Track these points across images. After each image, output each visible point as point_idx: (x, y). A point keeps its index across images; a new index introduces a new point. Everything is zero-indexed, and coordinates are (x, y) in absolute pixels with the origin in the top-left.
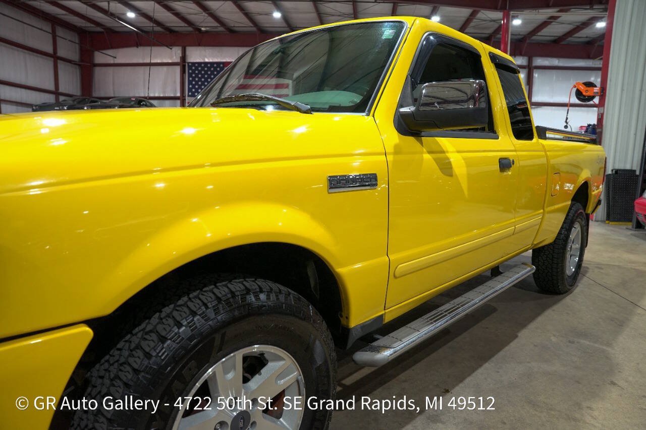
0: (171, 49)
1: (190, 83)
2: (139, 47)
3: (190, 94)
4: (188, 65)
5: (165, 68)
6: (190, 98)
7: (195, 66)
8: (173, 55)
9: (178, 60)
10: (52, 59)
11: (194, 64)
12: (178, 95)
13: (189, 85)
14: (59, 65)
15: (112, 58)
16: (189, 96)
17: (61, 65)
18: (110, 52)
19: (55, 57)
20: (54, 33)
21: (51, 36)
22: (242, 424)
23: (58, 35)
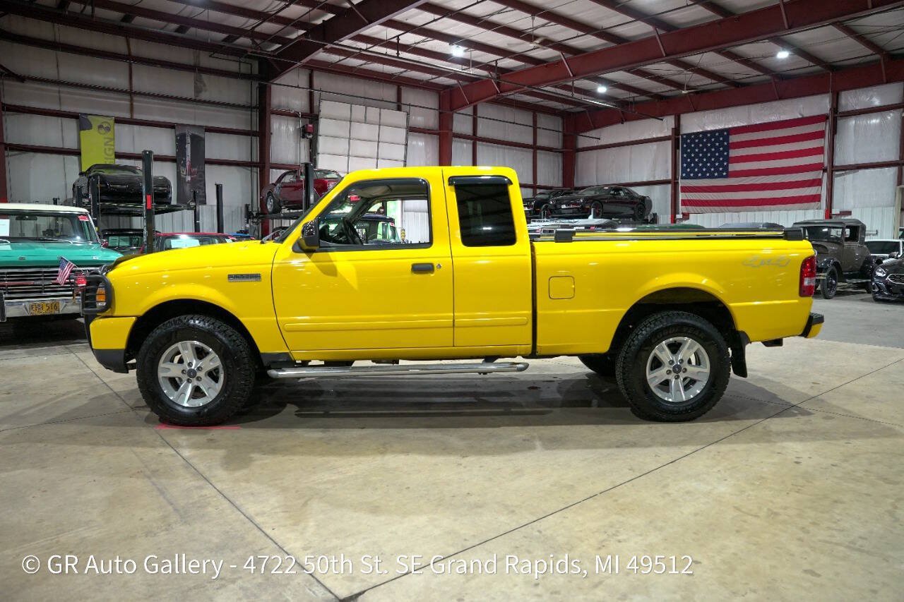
0: (662, 120)
1: (684, 160)
2: (625, 123)
3: (684, 175)
4: (682, 137)
5: (654, 146)
6: (684, 181)
7: (690, 139)
8: (664, 127)
9: (669, 133)
10: (532, 150)
11: (689, 135)
12: (670, 177)
13: (682, 164)
14: (538, 155)
15: (595, 140)
16: (682, 178)
17: (540, 155)
18: (593, 133)
19: (535, 148)
20: (535, 122)
21: (531, 129)
22: (192, 374)
23: (538, 126)
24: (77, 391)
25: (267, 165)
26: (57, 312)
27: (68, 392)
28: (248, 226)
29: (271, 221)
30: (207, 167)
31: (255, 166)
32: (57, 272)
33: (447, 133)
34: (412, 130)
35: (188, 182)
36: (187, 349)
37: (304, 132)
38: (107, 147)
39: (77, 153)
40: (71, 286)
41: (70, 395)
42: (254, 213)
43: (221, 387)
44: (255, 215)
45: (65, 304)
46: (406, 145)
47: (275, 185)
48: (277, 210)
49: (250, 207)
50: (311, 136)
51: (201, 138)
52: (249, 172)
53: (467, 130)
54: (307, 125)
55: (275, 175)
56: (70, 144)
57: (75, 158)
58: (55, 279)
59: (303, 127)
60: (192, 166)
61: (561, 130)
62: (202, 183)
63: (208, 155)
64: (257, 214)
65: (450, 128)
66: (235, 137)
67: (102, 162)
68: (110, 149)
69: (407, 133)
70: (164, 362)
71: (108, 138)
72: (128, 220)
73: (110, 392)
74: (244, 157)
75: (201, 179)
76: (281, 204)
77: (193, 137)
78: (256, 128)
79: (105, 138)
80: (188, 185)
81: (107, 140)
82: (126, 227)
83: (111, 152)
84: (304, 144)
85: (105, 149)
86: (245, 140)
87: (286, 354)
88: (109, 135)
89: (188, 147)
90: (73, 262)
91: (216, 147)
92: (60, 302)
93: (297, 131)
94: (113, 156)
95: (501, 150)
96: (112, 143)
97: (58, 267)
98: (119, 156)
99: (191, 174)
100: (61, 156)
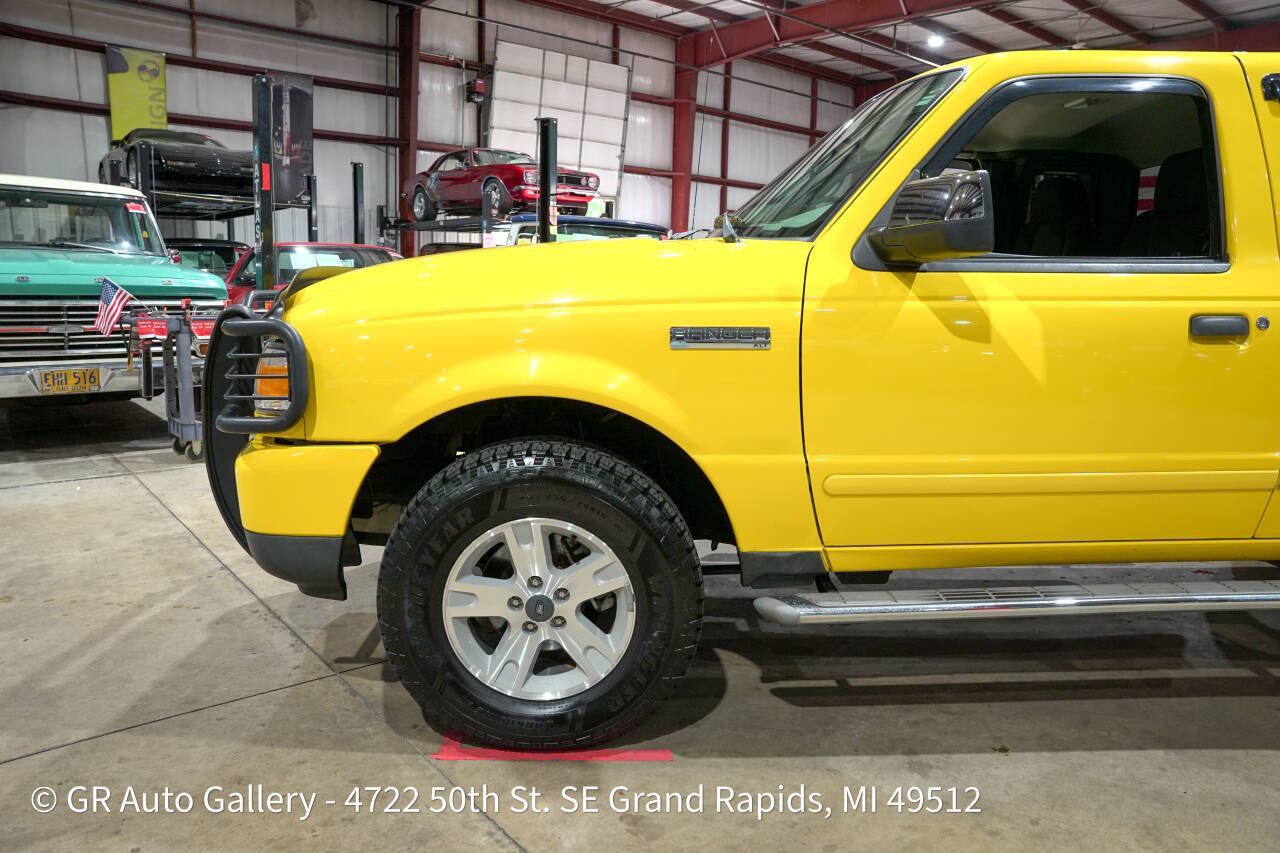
19: (812, 133)
20: (814, 92)
21: (809, 100)
22: (540, 610)
23: (819, 96)
24: (169, 592)
25: (412, 145)
26: (94, 389)
27: (149, 596)
28: (382, 240)
29: (416, 233)
30: (317, 143)
31: (392, 145)
32: (95, 308)
33: (689, 104)
34: (635, 97)
35: (287, 167)
36: (530, 539)
37: (470, 92)
38: (155, 104)
39: (104, 111)
40: (124, 336)
41: (156, 610)
42: (392, 221)
43: (623, 647)
44: (393, 223)
45: (110, 372)
46: (626, 120)
47: (426, 175)
48: (430, 216)
49: (385, 209)
50: (479, 100)
51: (306, 94)
52: (384, 154)
53: (714, 99)
54: (475, 81)
55: (425, 160)
56: (92, 95)
57: (101, 120)
58: (93, 323)
59: (468, 84)
60: (293, 139)
61: (850, 105)
62: (308, 169)
63: (319, 124)
64: (395, 222)
65: (692, 95)
66: (359, 95)
67: (147, 125)
68: (159, 107)
69: (627, 102)
70: (460, 577)
71: (154, 89)
72: (190, 226)
73: (248, 600)
74: (375, 129)
75: (304, 162)
76: (439, 206)
77: (294, 93)
78: (394, 83)
79: (151, 88)
80: (286, 171)
81: (152, 92)
82: (187, 235)
83: (161, 112)
84: (470, 111)
85: (151, 107)
86: (377, 101)
87: (814, 557)
88: (157, 83)
89: (286, 108)
90: (129, 288)
91: (331, 111)
92: (101, 369)
93: (459, 89)
94: (165, 120)
95: (764, 135)
96: (162, 96)
97: (97, 298)
98: (173, 119)
99: (290, 154)
100: (78, 116)
